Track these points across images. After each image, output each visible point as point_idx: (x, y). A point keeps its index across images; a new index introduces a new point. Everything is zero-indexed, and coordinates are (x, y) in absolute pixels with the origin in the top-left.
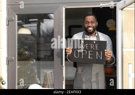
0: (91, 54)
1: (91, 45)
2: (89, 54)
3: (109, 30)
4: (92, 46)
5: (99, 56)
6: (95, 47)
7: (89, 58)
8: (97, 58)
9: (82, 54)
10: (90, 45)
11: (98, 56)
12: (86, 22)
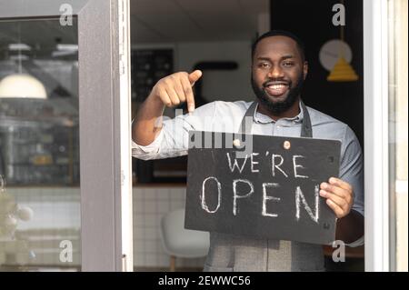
0: (270, 198)
1: (274, 156)
2: (265, 198)
3: (330, 78)
4: (277, 161)
5: (307, 208)
6: (288, 166)
7: (264, 213)
8: (298, 216)
9: (236, 197)
10: (270, 156)
11: (302, 206)
12: (260, 61)
